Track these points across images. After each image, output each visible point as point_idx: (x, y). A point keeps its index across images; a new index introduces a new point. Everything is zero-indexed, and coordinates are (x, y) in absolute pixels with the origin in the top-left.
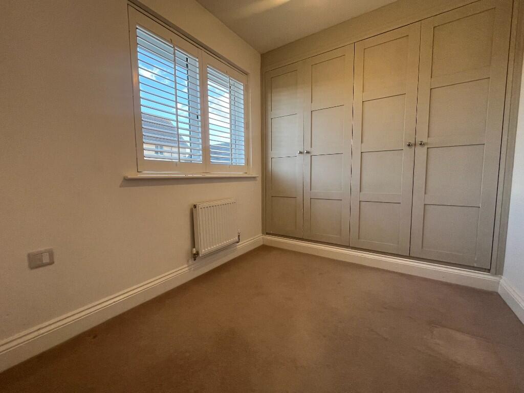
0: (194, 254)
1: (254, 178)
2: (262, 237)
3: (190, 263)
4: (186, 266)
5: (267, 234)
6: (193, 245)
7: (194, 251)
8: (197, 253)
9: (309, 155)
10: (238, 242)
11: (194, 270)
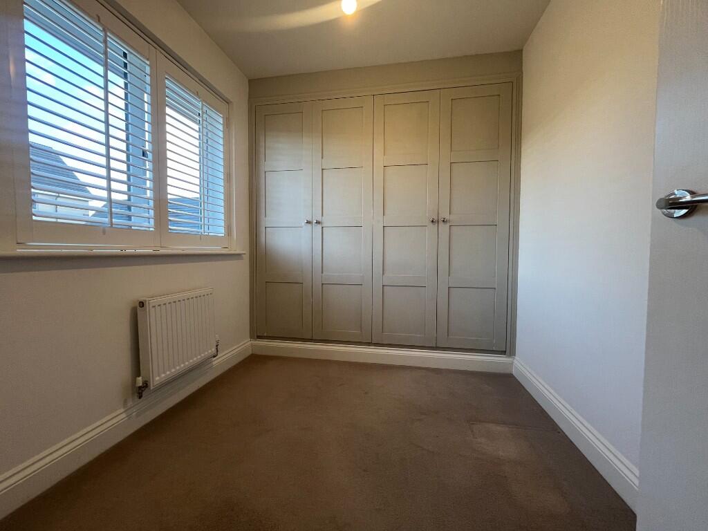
0: (140, 387)
1: (239, 255)
2: (250, 343)
3: (130, 404)
4: (122, 410)
5: (259, 337)
6: (137, 370)
7: (140, 381)
8: (146, 385)
9: (319, 227)
10: (214, 357)
11: (138, 416)
